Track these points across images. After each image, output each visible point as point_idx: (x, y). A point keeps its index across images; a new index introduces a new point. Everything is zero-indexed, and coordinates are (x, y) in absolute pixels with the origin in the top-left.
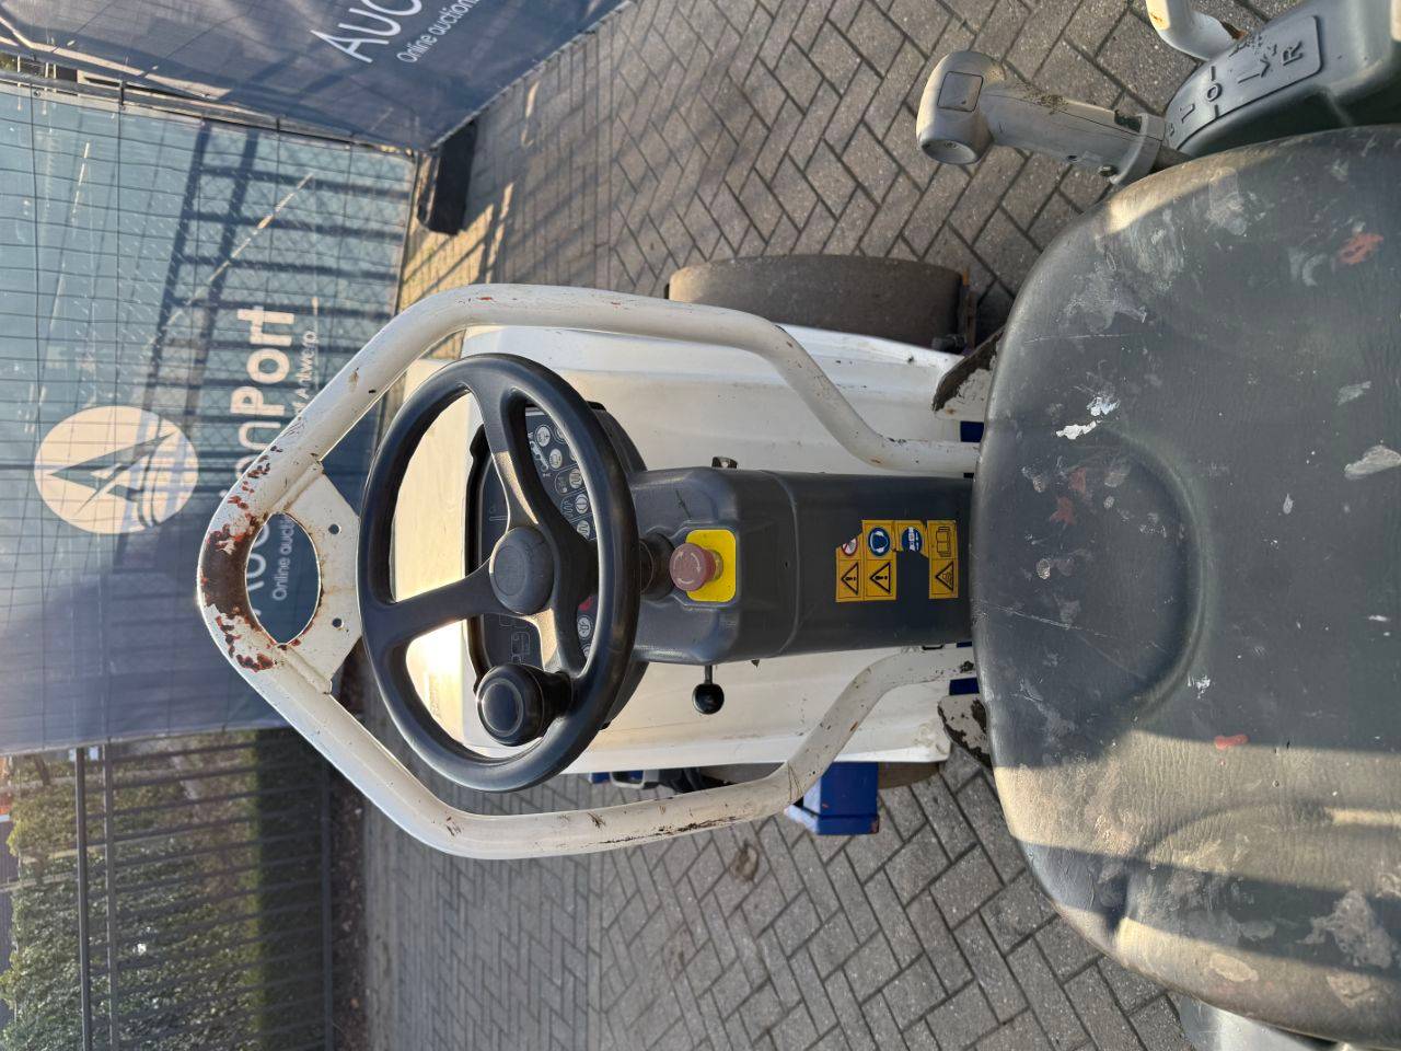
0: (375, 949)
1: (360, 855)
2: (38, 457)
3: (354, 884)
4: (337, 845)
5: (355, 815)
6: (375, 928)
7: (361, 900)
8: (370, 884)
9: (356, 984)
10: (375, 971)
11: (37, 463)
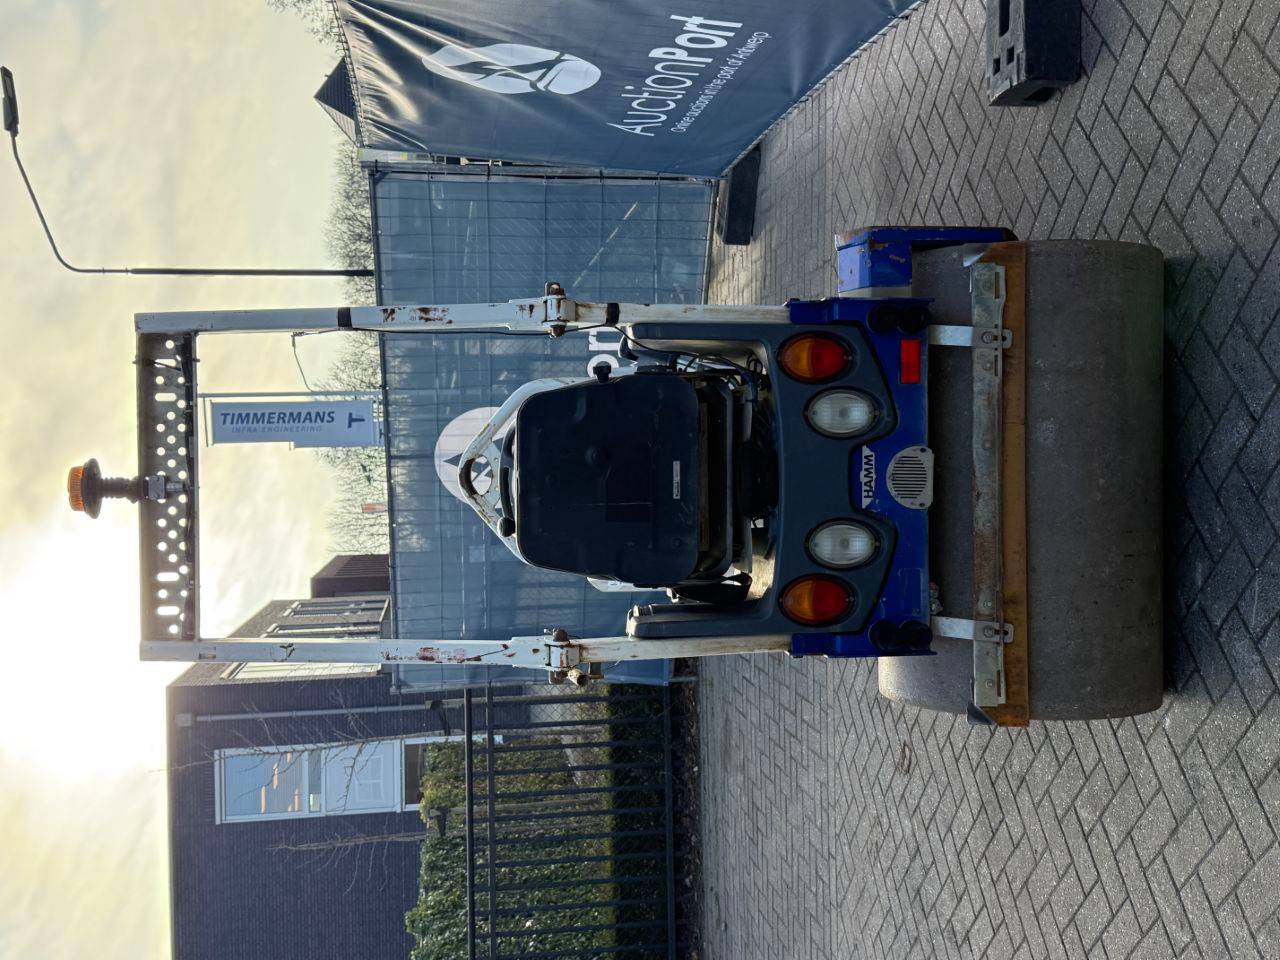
0: (710, 900)
1: (698, 811)
2: (437, 448)
3: (693, 838)
4: (679, 802)
5: (694, 773)
6: (710, 882)
7: (700, 856)
8: (705, 839)
9: (696, 938)
10: (710, 921)
11: (437, 452)
